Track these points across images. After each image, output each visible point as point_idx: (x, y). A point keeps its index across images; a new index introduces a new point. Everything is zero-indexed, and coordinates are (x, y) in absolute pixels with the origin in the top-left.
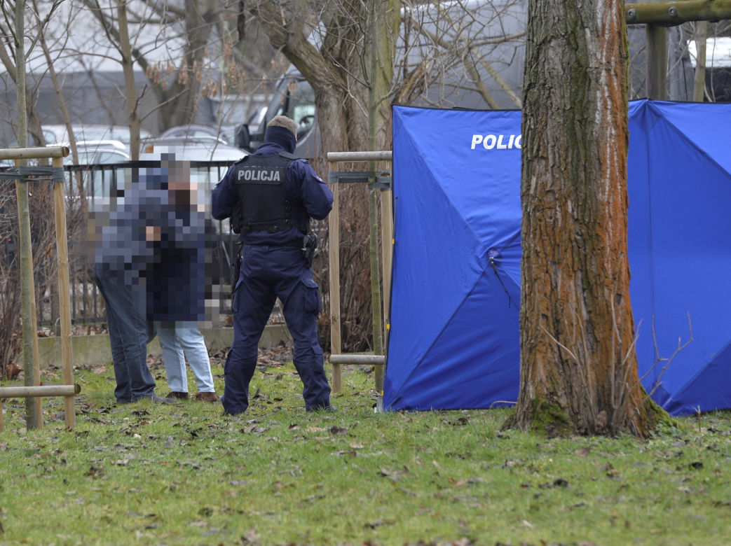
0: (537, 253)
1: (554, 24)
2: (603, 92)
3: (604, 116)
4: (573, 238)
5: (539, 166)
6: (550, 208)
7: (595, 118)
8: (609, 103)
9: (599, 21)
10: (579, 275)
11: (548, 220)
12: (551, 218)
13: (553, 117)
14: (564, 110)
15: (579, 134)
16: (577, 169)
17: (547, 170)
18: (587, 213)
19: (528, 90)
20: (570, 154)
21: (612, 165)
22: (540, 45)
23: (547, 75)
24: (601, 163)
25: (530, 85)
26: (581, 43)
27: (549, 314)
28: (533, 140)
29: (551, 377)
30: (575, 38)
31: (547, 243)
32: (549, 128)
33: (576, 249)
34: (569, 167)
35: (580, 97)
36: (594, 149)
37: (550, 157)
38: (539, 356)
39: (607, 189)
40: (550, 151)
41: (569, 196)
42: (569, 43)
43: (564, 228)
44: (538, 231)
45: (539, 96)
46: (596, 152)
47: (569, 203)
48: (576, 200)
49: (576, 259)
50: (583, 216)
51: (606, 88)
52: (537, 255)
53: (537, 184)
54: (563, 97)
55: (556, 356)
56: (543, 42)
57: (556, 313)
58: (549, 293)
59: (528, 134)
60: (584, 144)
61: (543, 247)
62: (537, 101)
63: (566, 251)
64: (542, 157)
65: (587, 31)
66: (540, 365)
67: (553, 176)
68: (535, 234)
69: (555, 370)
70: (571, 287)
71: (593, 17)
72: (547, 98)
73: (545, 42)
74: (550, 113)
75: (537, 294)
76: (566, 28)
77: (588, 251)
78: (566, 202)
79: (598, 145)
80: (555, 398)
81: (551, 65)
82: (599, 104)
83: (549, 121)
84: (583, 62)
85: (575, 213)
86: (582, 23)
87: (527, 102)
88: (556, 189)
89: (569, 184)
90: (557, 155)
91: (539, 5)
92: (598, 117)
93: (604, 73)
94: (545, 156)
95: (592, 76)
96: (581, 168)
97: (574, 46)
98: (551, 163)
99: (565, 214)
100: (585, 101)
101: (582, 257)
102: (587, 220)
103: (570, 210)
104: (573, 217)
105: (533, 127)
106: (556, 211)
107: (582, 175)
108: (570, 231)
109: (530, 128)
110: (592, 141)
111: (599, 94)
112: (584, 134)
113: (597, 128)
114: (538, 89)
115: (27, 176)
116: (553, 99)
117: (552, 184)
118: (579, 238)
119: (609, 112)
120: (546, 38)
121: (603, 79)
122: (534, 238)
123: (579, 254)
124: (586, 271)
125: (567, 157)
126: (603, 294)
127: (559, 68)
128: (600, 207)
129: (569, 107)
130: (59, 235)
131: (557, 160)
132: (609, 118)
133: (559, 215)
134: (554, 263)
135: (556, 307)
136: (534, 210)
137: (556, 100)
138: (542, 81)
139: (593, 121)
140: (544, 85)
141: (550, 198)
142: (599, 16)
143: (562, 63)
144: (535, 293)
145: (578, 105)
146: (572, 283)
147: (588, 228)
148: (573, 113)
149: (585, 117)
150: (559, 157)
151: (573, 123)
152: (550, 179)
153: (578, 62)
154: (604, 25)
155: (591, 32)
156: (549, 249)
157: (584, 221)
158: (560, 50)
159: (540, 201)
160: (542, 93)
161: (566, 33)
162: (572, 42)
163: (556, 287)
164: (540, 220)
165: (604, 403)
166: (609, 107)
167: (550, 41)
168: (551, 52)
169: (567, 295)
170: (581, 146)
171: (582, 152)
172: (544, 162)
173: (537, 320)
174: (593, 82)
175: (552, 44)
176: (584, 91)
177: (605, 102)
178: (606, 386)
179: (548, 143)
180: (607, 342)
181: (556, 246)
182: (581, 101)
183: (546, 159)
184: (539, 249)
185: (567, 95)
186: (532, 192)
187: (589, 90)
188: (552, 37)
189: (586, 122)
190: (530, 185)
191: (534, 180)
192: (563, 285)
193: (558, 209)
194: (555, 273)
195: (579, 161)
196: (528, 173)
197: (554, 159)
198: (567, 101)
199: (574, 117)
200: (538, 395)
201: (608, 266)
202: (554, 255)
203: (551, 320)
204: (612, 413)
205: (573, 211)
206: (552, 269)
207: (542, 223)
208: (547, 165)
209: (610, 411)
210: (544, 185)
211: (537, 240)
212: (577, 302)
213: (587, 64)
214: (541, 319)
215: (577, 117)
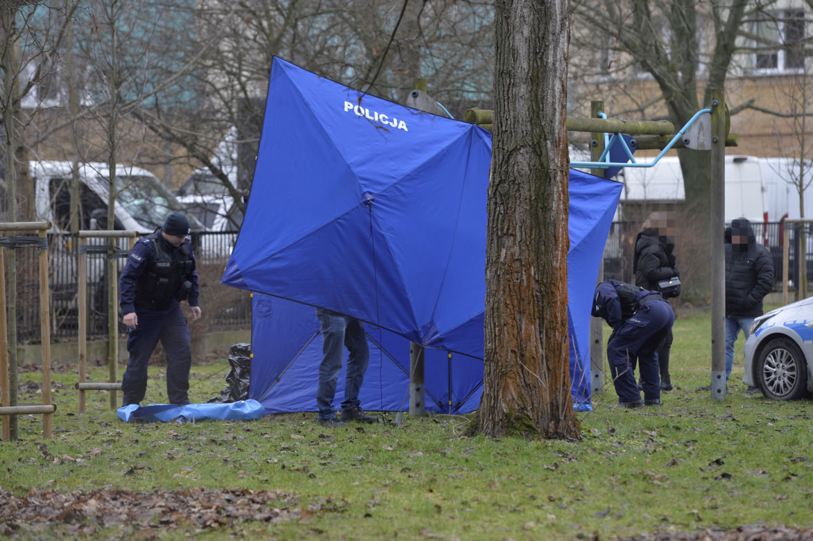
0: (506, 305)
1: (523, 137)
2: (558, 188)
3: (558, 205)
4: (534, 295)
5: (508, 241)
6: (517, 272)
7: (552, 206)
8: (562, 195)
9: (557, 135)
10: (537, 321)
11: (516, 281)
12: (517, 279)
13: (521, 205)
14: (530, 200)
15: (541, 218)
16: (538, 244)
17: (515, 244)
18: (545, 276)
19: (498, 185)
20: (533, 232)
21: (563, 241)
22: (510, 153)
23: (516, 174)
24: (556, 239)
25: (500, 181)
26: (544, 151)
27: (516, 350)
28: (503, 221)
29: (521, 396)
30: (540, 148)
31: (515, 297)
32: (517, 213)
33: (536, 302)
34: (533, 242)
35: (542, 191)
36: (551, 228)
37: (518, 234)
38: (510, 381)
39: (559, 258)
40: (518, 230)
41: (532, 264)
42: (535, 151)
43: (528, 286)
44: (507, 289)
45: (509, 190)
46: (552, 231)
47: (532, 269)
48: (538, 266)
49: (536, 310)
50: (542, 278)
51: (560, 184)
52: (507, 307)
53: (506, 254)
54: (530, 190)
55: (522, 380)
56: (514, 150)
57: (522, 349)
58: (515, 335)
59: (498, 218)
60: (544, 225)
61: (511, 301)
62: (507, 193)
63: (529, 303)
64: (512, 235)
65: (548, 142)
66: (511, 388)
67: (520, 248)
68: (504, 291)
69: (523, 391)
70: (530, 329)
71: (552, 132)
72: (516, 191)
73: (516, 150)
74: (518, 202)
75: (506, 335)
76: (533, 140)
77: (545, 303)
78: (530, 268)
79: (555, 227)
80: (525, 412)
81: (520, 167)
82: (555, 197)
83: (518, 208)
84: (545, 165)
85: (536, 276)
86: (545, 136)
87: (498, 193)
88: (522, 258)
89: (532, 254)
90: (523, 233)
91: (509, 123)
92: (554, 205)
93: (559, 173)
94: (514, 234)
95: (552, 176)
96: (542, 243)
97: (539, 153)
98: (518, 238)
99: (529, 277)
100: (546, 194)
101: (540, 308)
102: (545, 281)
103: (533, 274)
104: (535, 279)
105: (502, 212)
106: (522, 274)
107: (543, 248)
108: (533, 289)
109: (500, 213)
110: (550, 223)
111: (555, 189)
112: (545, 218)
113: (553, 214)
114: (509, 184)
115: (15, 244)
116: (522, 192)
117: (520, 254)
118: (539, 294)
119: (562, 202)
120: (516, 147)
121: (558, 178)
122: (504, 294)
123: (538, 306)
124: (543, 318)
125: (531, 235)
126: (555, 335)
127: (527, 169)
128: (555, 272)
129: (534, 198)
130: (43, 290)
131: (524, 236)
132: (562, 206)
133: (524, 277)
134: (520, 312)
135: (521, 345)
136: (503, 273)
137: (525, 192)
138: (512, 179)
139: (551, 209)
140: (514, 181)
141: (517, 264)
142: (557, 131)
143: (529, 165)
145: (541, 197)
146: (533, 327)
147: (546, 287)
148: (537, 202)
149: (546, 205)
150: (526, 234)
151: (536, 210)
152: (518, 250)
153: (542, 165)
154: (559, 138)
155: (551, 143)
156: (516, 302)
157: (543, 282)
158: (527, 156)
159: (510, 266)
160: (512, 187)
161: (533, 143)
162: (537, 150)
163: (521, 330)
164: (509, 281)
165: (554, 415)
166: (562, 199)
167: (519, 149)
168: (520, 158)
169: (529, 336)
170: (542, 227)
171: (543, 231)
172: (512, 238)
173: (507, 354)
174: (553, 180)
175: (521, 151)
176: (546, 187)
177: (559, 195)
178: (555, 403)
179: (516, 224)
180: (557, 371)
181: (521, 300)
182: (543, 194)
183: (514, 236)
184: (508, 302)
185: (533, 189)
186: (502, 259)
187: (550, 186)
188: (522, 146)
189: (546, 209)
190: (499, 255)
191: (504, 251)
192: (526, 329)
193: (523, 272)
194: (520, 320)
195: (540, 238)
196: (498, 246)
197: (521, 236)
198: (533, 193)
199: (537, 206)
200: (511, 409)
201: (558, 315)
202: (519, 307)
203: (518, 354)
204: (558, 423)
205: (535, 274)
206: (518, 317)
207: (511, 283)
208: (514, 241)
209: (558, 421)
210: (513, 255)
211: (506, 295)
212: (536, 341)
213: (548, 166)
214: (510, 354)
215: (540, 205)
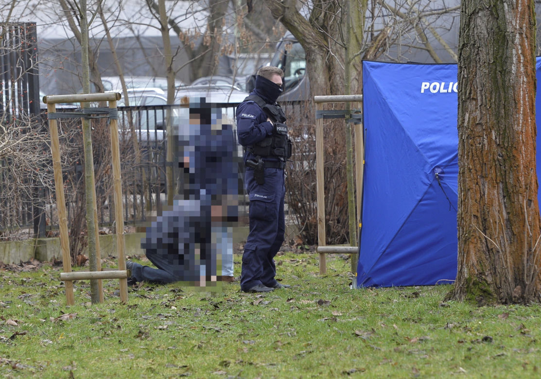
0: (470, 169)
2: (517, 50)
3: (518, 68)
4: (496, 159)
5: (471, 105)
6: (479, 136)
7: (511, 69)
8: (522, 58)
10: (501, 185)
11: (478, 145)
12: (480, 144)
13: (481, 69)
14: (489, 64)
15: (500, 82)
16: (499, 107)
17: (477, 108)
18: (506, 140)
19: (462, 49)
20: (493, 96)
21: (524, 104)
22: (471, 15)
23: (476, 38)
24: (516, 102)
25: (463, 45)
26: (500, 14)
27: (479, 215)
28: (466, 86)
29: (480, 262)
30: (497, 11)
31: (476, 162)
32: (478, 77)
33: (498, 166)
34: (493, 106)
35: (500, 54)
36: (511, 92)
37: (479, 98)
38: (471, 246)
39: (521, 121)
40: (479, 94)
41: (493, 127)
42: (492, 14)
43: (489, 151)
44: (470, 154)
45: (470, 53)
46: (513, 95)
47: (493, 132)
48: (498, 131)
49: (499, 174)
50: (503, 142)
51: (519, 47)
52: (470, 171)
53: (469, 118)
54: (488, 54)
55: (484, 246)
56: (473, 13)
57: (484, 214)
58: (478, 200)
59: (462, 82)
60: (504, 88)
61: (474, 165)
62: (469, 57)
63: (491, 168)
64: (473, 99)
65: (505, 4)
66: (472, 253)
67: (481, 112)
68: (468, 156)
69: (483, 257)
70: (494, 195)
72: (476, 55)
73: (475, 13)
74: (478, 65)
75: (470, 200)
76: (490, 3)
77: (507, 168)
78: (491, 132)
79: (514, 89)
80: (483, 276)
81: (479, 30)
82: (514, 59)
83: (478, 72)
84: (502, 28)
85: (498, 140)
87: (462, 57)
88: (483, 122)
89: (493, 118)
90: (484, 97)
92: (514, 68)
93: (518, 36)
94: (475, 98)
95: (509, 39)
96: (502, 106)
97: (496, 16)
98: (479, 103)
99: (490, 141)
100: (504, 56)
101: (503, 172)
102: (506, 145)
103: (494, 138)
104: (496, 142)
105: (466, 76)
106: (483, 138)
107: (503, 112)
108: (494, 153)
109: (464, 77)
110: (510, 87)
111: (514, 52)
112: (504, 81)
113: (513, 77)
114: (470, 48)
115: (90, 115)
116: (481, 55)
117: (481, 119)
118: (500, 158)
119: (522, 65)
120: (475, 10)
121: (517, 41)
122: (468, 159)
123: (501, 170)
124: (506, 183)
125: (491, 98)
126: (518, 200)
127: (486, 32)
128: (516, 135)
129: (492, 61)
130: (114, 159)
131: (484, 101)
132: (522, 69)
133: (486, 141)
134: (482, 177)
135: (484, 209)
136: (467, 138)
137: (483, 56)
138: (472, 42)
139: (510, 72)
140: (474, 45)
141: (479, 129)
143: (487, 29)
144: (468, 199)
145: (499, 60)
146: (495, 192)
147: (507, 150)
148: (496, 65)
149: (505, 68)
150: (486, 98)
151: (495, 73)
152: (479, 115)
153: (499, 27)
155: (508, 5)
156: (478, 167)
157: (504, 146)
158: (485, 19)
159: (472, 131)
160: (473, 51)
161: (490, 6)
162: (495, 13)
163: (484, 195)
164: (472, 145)
165: (519, 280)
166: (522, 61)
167: (478, 13)
168: (479, 21)
169: (492, 201)
170: (501, 90)
171: (502, 94)
172: (474, 102)
173: (470, 219)
174: (510, 43)
175: (480, 14)
176: (503, 49)
177: (519, 57)
178: (521, 268)
179: (477, 88)
180: (522, 235)
181: (483, 164)
182: (501, 57)
183: (476, 100)
184: (471, 167)
185: (491, 53)
186: (466, 124)
187: (507, 48)
188: (480, 9)
189: (505, 72)
190: (464, 120)
191: (467, 115)
192: (489, 194)
193: (485, 137)
194: (483, 185)
195: (500, 101)
196: (462, 111)
197: (482, 100)
198: (491, 57)
199: (496, 69)
200: (471, 274)
201: (522, 179)
202: (482, 172)
203: (480, 219)
204: (525, 287)
205: (496, 138)
206: (481, 181)
207: (473, 147)
208: (476, 105)
209: (524, 286)
210: (475, 119)
211: (469, 160)
212: (500, 206)
213: (506, 29)
214: (473, 219)
215: (499, 69)
